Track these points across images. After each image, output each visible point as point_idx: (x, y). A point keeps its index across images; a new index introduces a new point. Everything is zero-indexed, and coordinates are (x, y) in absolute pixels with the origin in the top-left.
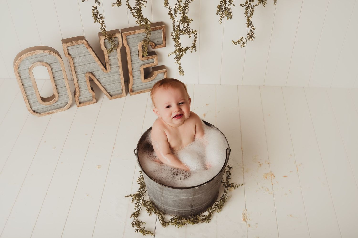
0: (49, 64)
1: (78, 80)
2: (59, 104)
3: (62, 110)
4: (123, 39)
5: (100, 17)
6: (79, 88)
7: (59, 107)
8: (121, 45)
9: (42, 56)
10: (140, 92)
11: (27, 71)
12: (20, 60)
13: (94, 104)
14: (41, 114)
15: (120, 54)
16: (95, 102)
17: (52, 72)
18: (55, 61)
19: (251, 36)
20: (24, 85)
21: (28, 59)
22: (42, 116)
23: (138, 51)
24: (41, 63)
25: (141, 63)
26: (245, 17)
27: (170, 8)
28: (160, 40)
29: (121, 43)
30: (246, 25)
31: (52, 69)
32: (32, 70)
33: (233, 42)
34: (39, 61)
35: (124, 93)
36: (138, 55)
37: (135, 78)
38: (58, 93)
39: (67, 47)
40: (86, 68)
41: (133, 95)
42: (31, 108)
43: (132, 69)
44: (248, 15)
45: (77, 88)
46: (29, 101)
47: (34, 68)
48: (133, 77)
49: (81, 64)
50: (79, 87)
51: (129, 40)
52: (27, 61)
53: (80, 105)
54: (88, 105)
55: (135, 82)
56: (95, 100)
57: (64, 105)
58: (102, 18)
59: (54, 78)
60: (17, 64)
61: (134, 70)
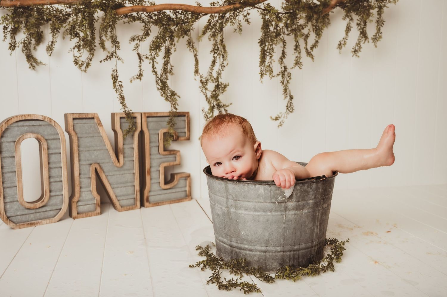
0: (46, 140)
1: (80, 174)
2: (48, 210)
3: (51, 220)
4: (143, 119)
5: (119, 85)
6: (81, 188)
7: (46, 216)
8: (139, 129)
9: (38, 126)
10: (158, 203)
11: (12, 144)
12: (7, 124)
13: (97, 215)
14: (17, 224)
15: (138, 141)
16: (98, 213)
17: (48, 154)
18: (55, 137)
19: (290, 108)
20: (3, 168)
21: (18, 126)
22: (20, 228)
23: (157, 142)
24: (35, 135)
25: (161, 160)
26: (282, 85)
27: (201, 77)
28: (183, 130)
29: (139, 125)
30: (283, 96)
31: (48, 149)
32: (21, 143)
33: (271, 117)
34: (33, 132)
35: (138, 203)
36: (158, 148)
37: (153, 181)
38: (50, 191)
39: (74, 119)
40: (93, 157)
41: (149, 207)
42: (6, 212)
43: (151, 167)
44: (285, 83)
45: (77, 185)
46: (4, 198)
47: (24, 139)
48: (151, 179)
49: (87, 149)
50: (80, 184)
51: (149, 124)
52: (16, 129)
53: (78, 215)
54: (89, 216)
55: (153, 189)
56: (99, 210)
57: (55, 214)
58: (121, 86)
59: (49, 163)
60: (2, 128)
61: (153, 169)
